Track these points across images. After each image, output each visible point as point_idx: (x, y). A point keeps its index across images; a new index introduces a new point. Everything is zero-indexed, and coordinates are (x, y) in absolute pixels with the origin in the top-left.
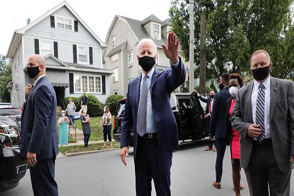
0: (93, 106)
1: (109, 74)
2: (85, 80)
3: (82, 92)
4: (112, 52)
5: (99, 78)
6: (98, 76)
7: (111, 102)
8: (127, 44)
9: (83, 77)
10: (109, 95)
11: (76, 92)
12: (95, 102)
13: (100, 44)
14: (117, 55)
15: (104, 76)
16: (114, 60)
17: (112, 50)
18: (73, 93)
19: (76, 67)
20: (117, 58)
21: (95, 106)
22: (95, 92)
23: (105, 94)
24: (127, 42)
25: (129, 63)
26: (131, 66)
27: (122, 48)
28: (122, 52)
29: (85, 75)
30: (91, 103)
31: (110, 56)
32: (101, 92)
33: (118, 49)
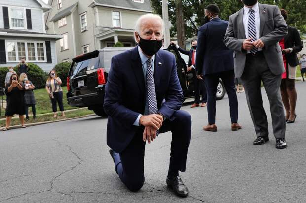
0: (35, 76)
1: (55, 40)
2: (21, 47)
3: (18, 61)
4: (59, 16)
5: (42, 44)
6: (40, 42)
7: (60, 70)
8: (77, 6)
9: (18, 43)
10: (57, 64)
11: (10, 62)
12: (38, 72)
13: (41, 6)
14: (65, 19)
15: (49, 42)
16: (61, 24)
17: (58, 13)
18: (6, 63)
19: (8, 32)
20: (65, 23)
21: (37, 76)
22: (37, 61)
23: (51, 63)
24: (78, 3)
25: (83, 27)
26: (85, 31)
27: (72, 10)
28: (72, 16)
29: (21, 41)
30: (32, 73)
31: (56, 20)
32: (46, 61)
33: (67, 12)
